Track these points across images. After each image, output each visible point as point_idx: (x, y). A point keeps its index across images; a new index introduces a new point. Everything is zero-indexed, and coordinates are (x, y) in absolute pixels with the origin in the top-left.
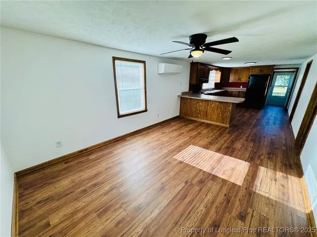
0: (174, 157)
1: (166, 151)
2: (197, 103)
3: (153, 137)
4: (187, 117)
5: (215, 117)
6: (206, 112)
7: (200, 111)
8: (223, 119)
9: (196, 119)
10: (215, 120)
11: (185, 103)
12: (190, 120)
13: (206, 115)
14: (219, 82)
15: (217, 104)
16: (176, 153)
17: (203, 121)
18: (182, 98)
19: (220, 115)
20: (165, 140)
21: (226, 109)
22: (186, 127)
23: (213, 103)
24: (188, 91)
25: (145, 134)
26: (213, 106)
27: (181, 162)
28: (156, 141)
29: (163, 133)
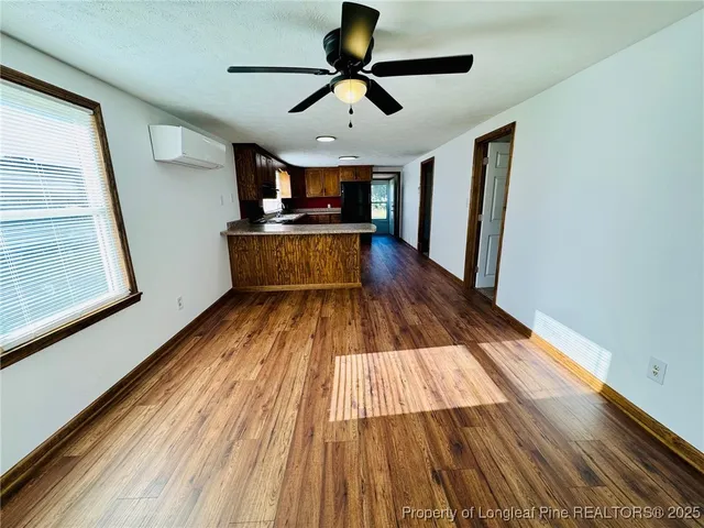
0: (332, 419)
1: (292, 412)
2: (280, 244)
3: (200, 384)
4: (259, 288)
5: (328, 271)
6: (308, 263)
7: (290, 264)
8: (347, 272)
9: (285, 287)
10: (331, 279)
11: (245, 250)
12: (270, 294)
13: (308, 272)
14: (290, 197)
15: (329, 240)
16: (325, 400)
17: (303, 287)
18: (231, 240)
19: (340, 265)
20: (253, 376)
21: (349, 250)
22: (278, 315)
23: (319, 241)
24: (239, 218)
25: (155, 389)
26: (320, 247)
27: (364, 423)
28: (228, 396)
29: (227, 356)
